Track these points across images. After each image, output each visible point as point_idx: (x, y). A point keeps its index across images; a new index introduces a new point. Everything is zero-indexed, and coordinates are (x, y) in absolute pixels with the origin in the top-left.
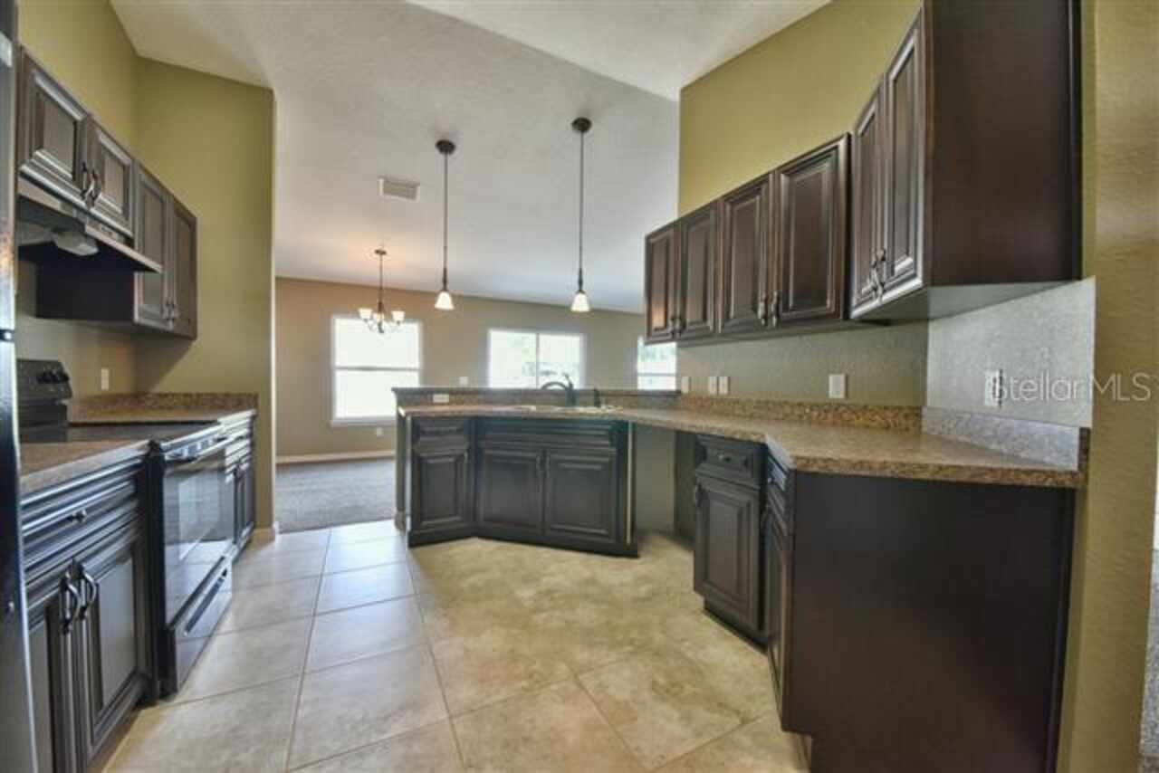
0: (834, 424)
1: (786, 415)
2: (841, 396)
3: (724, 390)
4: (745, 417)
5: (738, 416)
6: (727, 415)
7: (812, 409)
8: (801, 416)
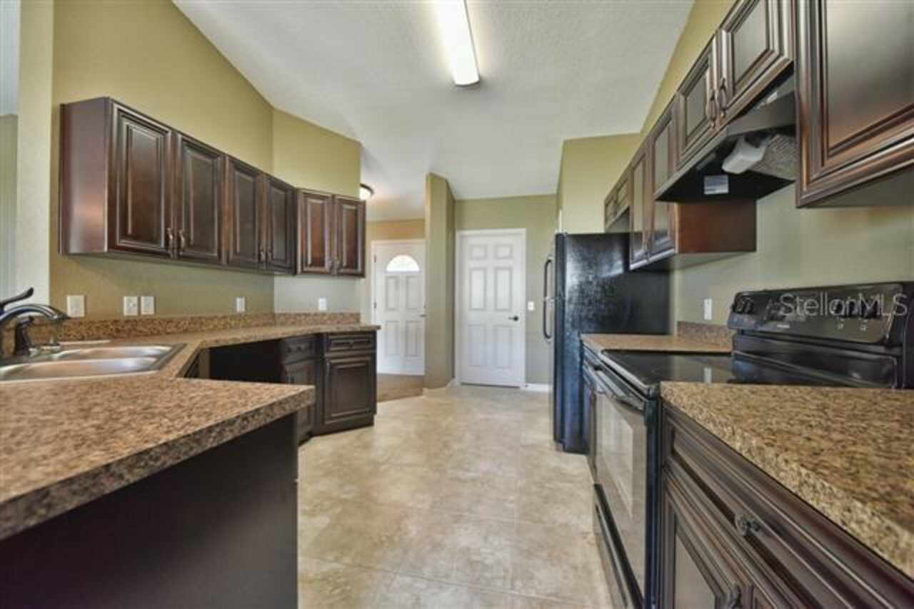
0: (243, 327)
1: (215, 326)
2: (243, 310)
3: (151, 311)
4: (180, 333)
5: (173, 333)
6: (159, 333)
7: (231, 320)
8: (224, 325)
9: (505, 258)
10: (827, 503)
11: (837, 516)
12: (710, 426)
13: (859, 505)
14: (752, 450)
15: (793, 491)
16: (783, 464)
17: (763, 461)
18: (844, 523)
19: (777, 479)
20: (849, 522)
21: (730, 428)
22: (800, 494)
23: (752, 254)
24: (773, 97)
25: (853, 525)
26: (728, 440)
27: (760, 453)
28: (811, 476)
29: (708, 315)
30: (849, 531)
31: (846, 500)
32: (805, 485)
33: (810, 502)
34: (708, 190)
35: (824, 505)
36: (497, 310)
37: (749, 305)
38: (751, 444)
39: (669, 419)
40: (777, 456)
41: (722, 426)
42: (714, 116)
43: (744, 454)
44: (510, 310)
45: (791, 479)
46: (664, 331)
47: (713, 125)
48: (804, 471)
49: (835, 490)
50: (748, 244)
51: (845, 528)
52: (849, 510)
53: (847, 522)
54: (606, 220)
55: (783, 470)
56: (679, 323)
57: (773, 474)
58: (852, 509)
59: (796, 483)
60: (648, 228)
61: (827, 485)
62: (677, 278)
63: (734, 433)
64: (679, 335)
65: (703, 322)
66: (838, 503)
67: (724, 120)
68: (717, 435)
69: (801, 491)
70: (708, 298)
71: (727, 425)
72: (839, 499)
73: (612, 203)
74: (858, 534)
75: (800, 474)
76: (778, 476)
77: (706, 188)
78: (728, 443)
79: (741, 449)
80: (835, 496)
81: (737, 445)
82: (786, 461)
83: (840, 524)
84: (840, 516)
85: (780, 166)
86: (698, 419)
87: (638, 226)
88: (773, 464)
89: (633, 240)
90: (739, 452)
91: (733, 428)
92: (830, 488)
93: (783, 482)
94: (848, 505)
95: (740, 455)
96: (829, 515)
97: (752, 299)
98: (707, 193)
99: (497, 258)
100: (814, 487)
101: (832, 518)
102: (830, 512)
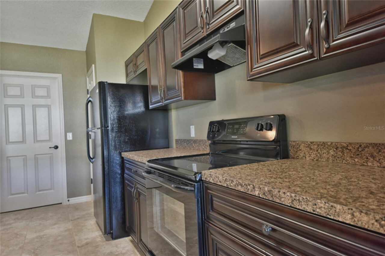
9: (42, 97)
10: (306, 205)
11: (310, 209)
12: (239, 188)
13: (319, 201)
14: (265, 193)
15: (289, 205)
16: (283, 195)
17: (272, 196)
18: (314, 211)
19: (281, 202)
20: (316, 209)
21: (252, 186)
22: (292, 206)
23: (215, 102)
24: (233, 25)
25: (318, 210)
26: (251, 192)
27: (270, 193)
28: (297, 196)
29: (193, 135)
30: (316, 213)
31: (314, 201)
32: (295, 201)
33: (298, 207)
34: (195, 66)
35: (304, 206)
36: (36, 140)
37: (217, 127)
38: (265, 190)
39: (209, 191)
40: (279, 192)
41: (247, 186)
42: (202, 26)
43: (261, 196)
44: (50, 140)
45: (288, 200)
46: (167, 146)
47: (202, 31)
48: (293, 195)
49: (308, 198)
50: (211, 96)
51: (314, 213)
52: (316, 205)
53: (315, 210)
54: (127, 75)
55: (283, 198)
56: (177, 141)
57: (278, 201)
58: (317, 204)
59: (290, 201)
60: (162, 83)
61: (304, 197)
62: (174, 114)
63: (254, 188)
64: (177, 148)
65: (190, 139)
66: (310, 203)
67: (208, 30)
68: (244, 191)
69: (293, 204)
70: (193, 125)
71: (249, 185)
72: (310, 201)
73: (131, 65)
74: (320, 213)
75: (291, 197)
76: (281, 201)
77: (194, 64)
78: (251, 193)
79: (259, 194)
80: (309, 201)
81: (257, 193)
82: (284, 193)
83: (312, 212)
84: (311, 208)
85: (229, 59)
86: (231, 186)
87: (154, 82)
88: (278, 196)
89: (150, 90)
90: (258, 196)
91: (253, 185)
92: (307, 198)
93: (283, 203)
94: (315, 203)
95: (259, 197)
96: (307, 210)
97: (218, 124)
98: (195, 67)
99: (34, 96)
100: (299, 200)
101: (309, 211)
102: (307, 208)
